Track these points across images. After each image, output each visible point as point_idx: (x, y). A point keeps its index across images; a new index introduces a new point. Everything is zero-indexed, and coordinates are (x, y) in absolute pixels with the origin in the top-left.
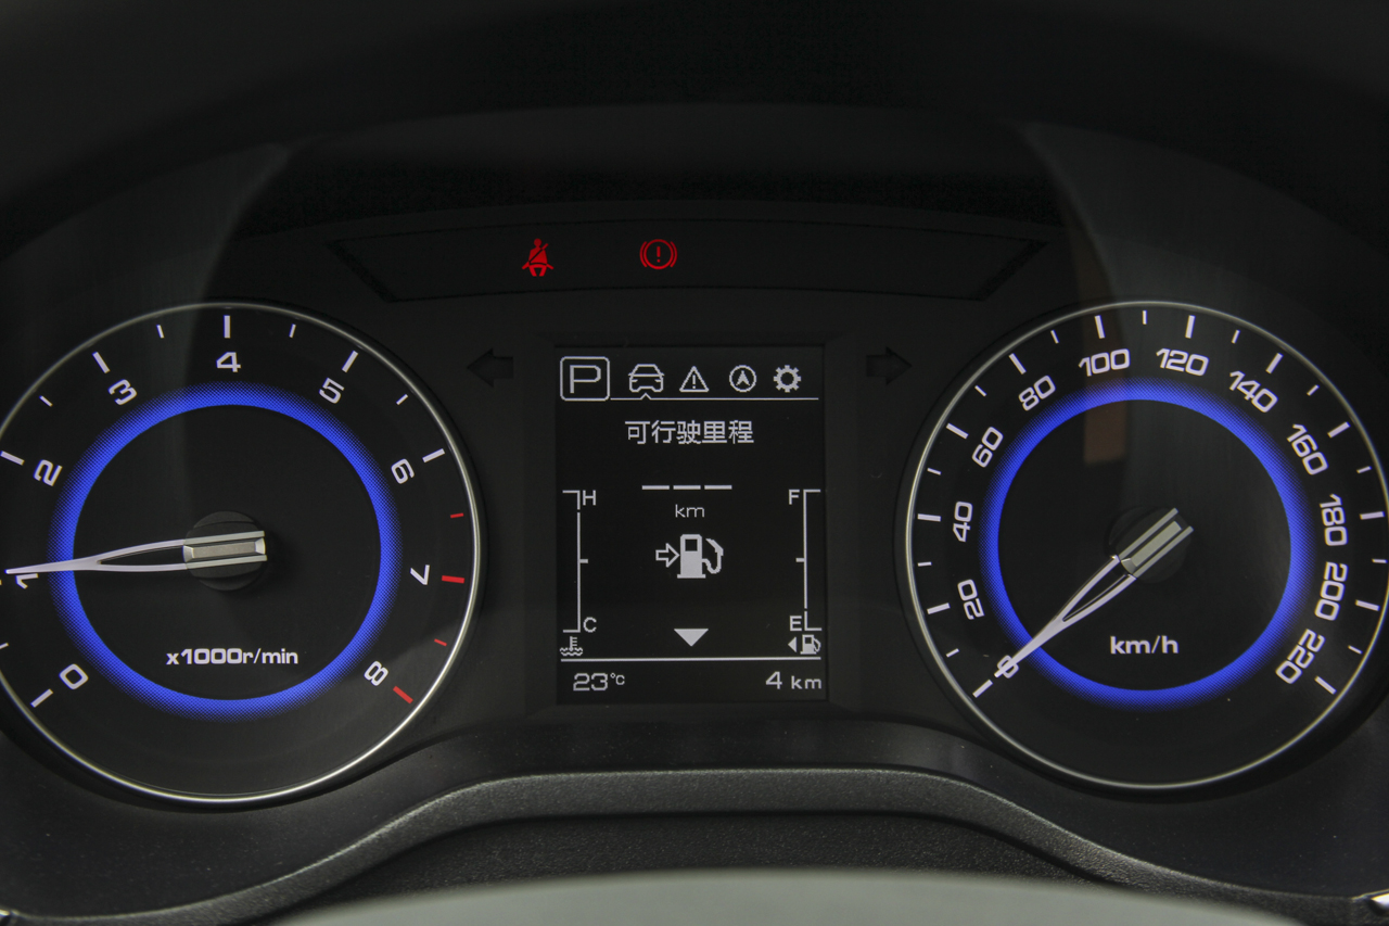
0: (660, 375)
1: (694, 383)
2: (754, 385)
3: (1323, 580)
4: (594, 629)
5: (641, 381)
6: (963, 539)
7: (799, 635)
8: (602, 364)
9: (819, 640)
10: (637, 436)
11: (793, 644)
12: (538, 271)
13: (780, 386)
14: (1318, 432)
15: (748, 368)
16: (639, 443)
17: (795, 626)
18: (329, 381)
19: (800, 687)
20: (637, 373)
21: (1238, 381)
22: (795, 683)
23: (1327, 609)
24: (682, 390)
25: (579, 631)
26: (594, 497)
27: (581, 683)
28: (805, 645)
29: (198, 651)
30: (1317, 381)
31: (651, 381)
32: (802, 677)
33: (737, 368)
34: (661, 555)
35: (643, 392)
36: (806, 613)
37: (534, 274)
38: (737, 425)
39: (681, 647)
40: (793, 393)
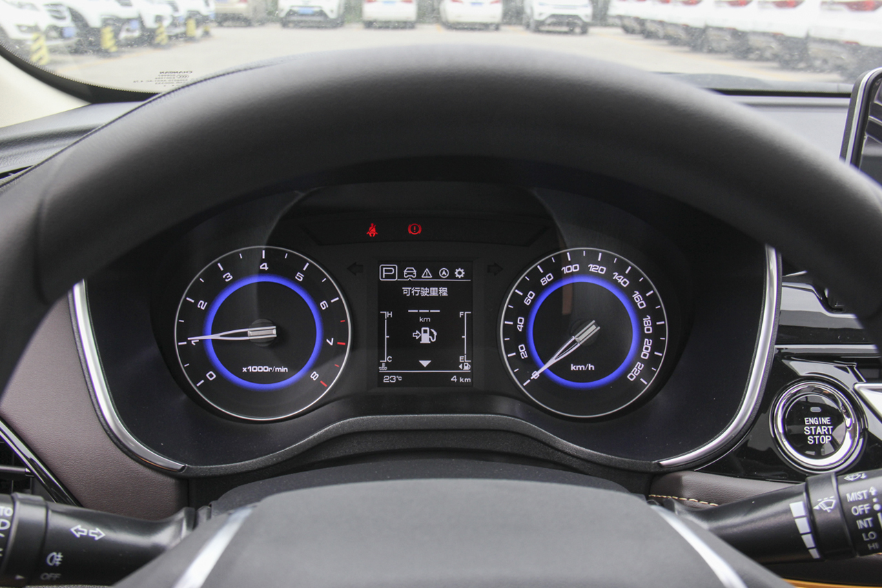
0: (415, 271)
1: (427, 274)
2: (448, 275)
3: (643, 345)
4: (391, 361)
5: (408, 274)
6: (520, 330)
7: (463, 363)
8: (395, 268)
9: (470, 365)
10: (407, 293)
11: (461, 366)
12: (372, 234)
13: (457, 276)
14: (643, 294)
15: (446, 269)
16: (407, 295)
17: (461, 360)
18: (299, 273)
19: (463, 381)
20: (407, 270)
21: (616, 276)
22: (461, 380)
23: (645, 355)
24: (423, 277)
25: (385, 361)
26: (391, 314)
27: (386, 379)
28: (465, 367)
29: (253, 367)
30: (643, 276)
31: (412, 274)
32: (464, 378)
33: (442, 269)
34: (415, 335)
35: (409, 277)
36: (465, 355)
37: (371, 236)
38: (442, 289)
39: (422, 367)
40: (462, 278)
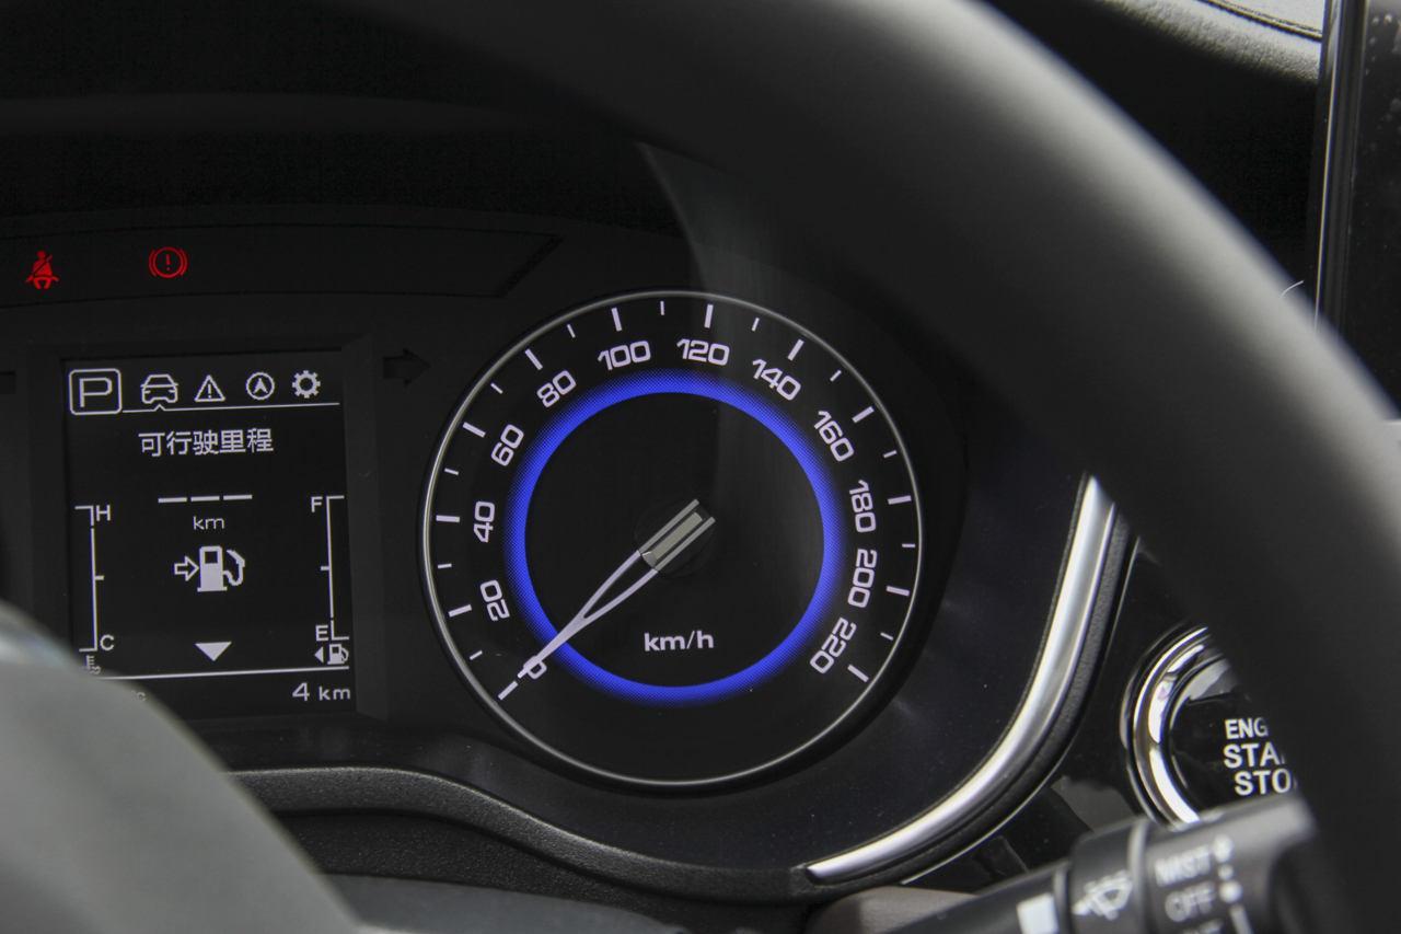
0: (174, 385)
1: (210, 392)
2: (272, 391)
3: (855, 567)
4: (112, 647)
5: (155, 392)
6: (486, 540)
7: (326, 645)
8: (113, 376)
9: (347, 649)
10: (152, 448)
11: (320, 655)
12: (42, 283)
13: (299, 391)
14: (843, 417)
15: (266, 375)
16: (154, 455)
17: (321, 636)
19: (328, 698)
20: (150, 383)
21: (762, 370)
22: (323, 694)
23: (859, 597)
24: (197, 400)
25: (96, 649)
26: (108, 512)
28: (332, 655)
30: (839, 366)
31: (165, 392)
32: (330, 687)
33: (254, 376)
34: (180, 569)
35: (156, 403)
36: (332, 622)
37: (38, 286)
38: (255, 433)
39: (204, 662)
40: (313, 398)
